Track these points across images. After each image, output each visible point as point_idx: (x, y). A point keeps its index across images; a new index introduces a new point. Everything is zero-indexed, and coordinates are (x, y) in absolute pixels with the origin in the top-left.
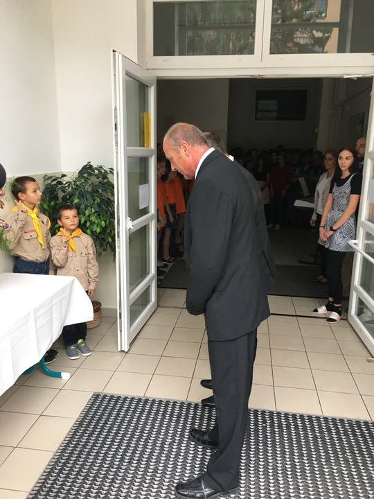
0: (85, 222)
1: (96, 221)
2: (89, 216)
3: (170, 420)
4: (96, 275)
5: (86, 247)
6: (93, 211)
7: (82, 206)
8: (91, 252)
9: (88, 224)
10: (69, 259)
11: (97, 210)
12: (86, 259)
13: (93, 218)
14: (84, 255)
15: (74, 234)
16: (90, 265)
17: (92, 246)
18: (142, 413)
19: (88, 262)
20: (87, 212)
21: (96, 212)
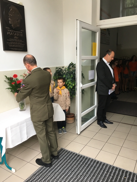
0: (67, 84)
1: (71, 84)
2: (68, 82)
3: (85, 166)
4: (69, 104)
5: (66, 94)
6: (70, 80)
7: (66, 78)
8: (67, 95)
9: (68, 85)
10: (59, 97)
11: (72, 80)
12: (65, 98)
13: (70, 83)
14: (65, 96)
15: (62, 88)
16: (67, 100)
17: (68, 93)
18: (75, 160)
19: (66, 99)
20: (68, 80)
21: (71, 80)
